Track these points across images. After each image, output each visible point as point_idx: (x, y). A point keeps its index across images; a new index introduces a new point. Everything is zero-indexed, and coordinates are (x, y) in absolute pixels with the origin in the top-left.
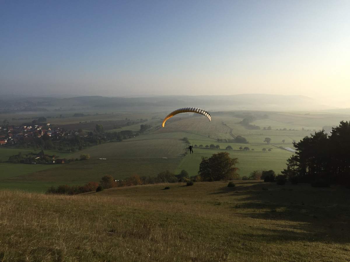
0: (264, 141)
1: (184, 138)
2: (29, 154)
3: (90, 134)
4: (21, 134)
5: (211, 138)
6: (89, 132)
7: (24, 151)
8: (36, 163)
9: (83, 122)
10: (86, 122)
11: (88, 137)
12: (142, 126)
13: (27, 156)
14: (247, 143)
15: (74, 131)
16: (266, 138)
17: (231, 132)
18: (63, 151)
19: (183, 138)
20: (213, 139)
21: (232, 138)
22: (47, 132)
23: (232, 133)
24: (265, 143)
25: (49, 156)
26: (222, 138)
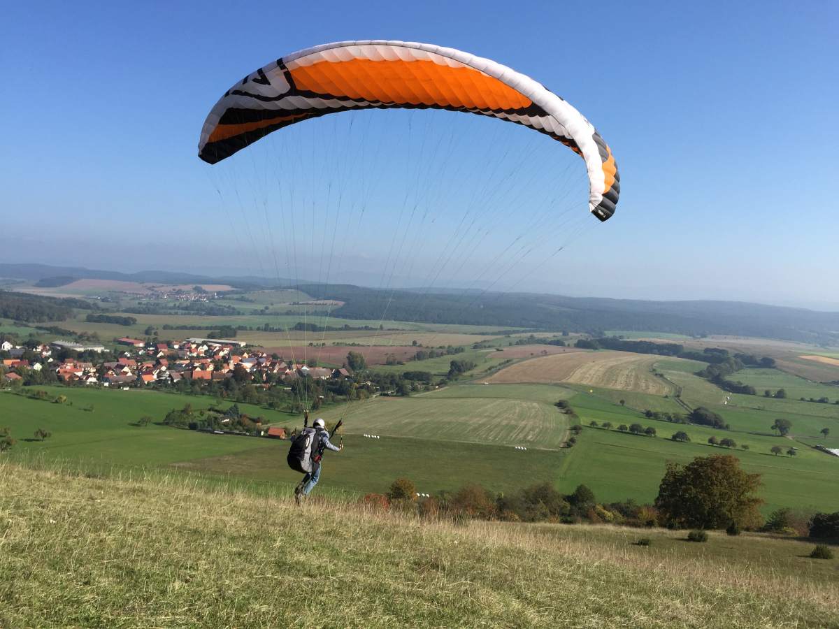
0: (773, 428)
1: (561, 400)
2: (208, 410)
3: (335, 373)
4: (186, 362)
5: (627, 407)
6: (331, 369)
7: (195, 402)
8: (224, 433)
9: (317, 345)
10: (324, 344)
11: (331, 381)
12: (454, 364)
13: (202, 414)
14: (727, 428)
16: (778, 421)
18: (277, 409)
20: (635, 410)
21: (683, 412)
22: (242, 361)
25: (249, 419)
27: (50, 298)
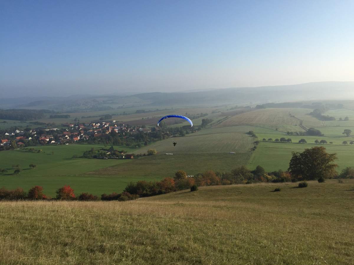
0: (343, 133)
1: (250, 131)
2: (101, 150)
3: (153, 129)
4: (91, 131)
5: (279, 131)
6: (152, 128)
7: (96, 147)
8: (108, 158)
9: (146, 118)
10: (148, 118)
11: (152, 133)
12: (203, 120)
13: (99, 151)
14: (323, 135)
15: (138, 127)
16: (345, 130)
17: (301, 124)
18: (130, 146)
19: (248, 132)
20: (283, 132)
21: (303, 131)
22: (114, 128)
23: (303, 125)
24: (344, 135)
25: (119, 152)
26: (293, 131)
27: (34, 110)
